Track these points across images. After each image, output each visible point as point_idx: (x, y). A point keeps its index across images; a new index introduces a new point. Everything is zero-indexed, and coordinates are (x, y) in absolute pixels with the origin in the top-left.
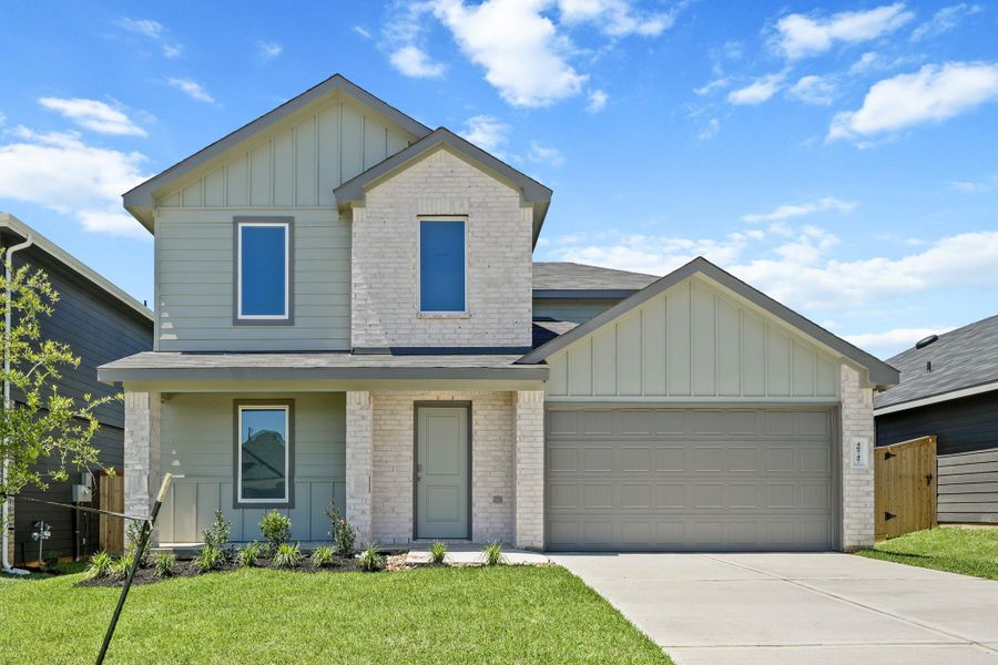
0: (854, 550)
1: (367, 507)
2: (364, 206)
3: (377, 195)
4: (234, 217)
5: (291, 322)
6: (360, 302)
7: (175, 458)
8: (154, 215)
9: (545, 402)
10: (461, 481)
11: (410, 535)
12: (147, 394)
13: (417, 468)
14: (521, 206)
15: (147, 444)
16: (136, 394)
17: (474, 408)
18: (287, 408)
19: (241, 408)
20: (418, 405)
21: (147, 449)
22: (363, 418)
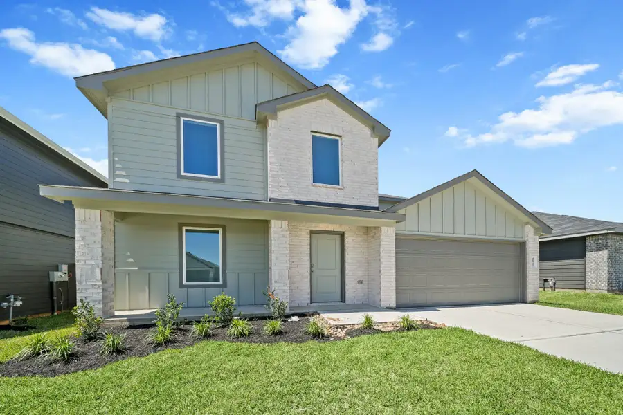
0: (533, 302)
1: (287, 288)
2: (276, 120)
3: (284, 115)
4: (177, 113)
5: (222, 180)
6: (274, 173)
7: (129, 257)
8: (108, 100)
9: (396, 234)
10: (337, 272)
11: (309, 302)
12: (98, 212)
13: (311, 266)
14: (371, 136)
15: (100, 246)
16: (87, 210)
17: (346, 236)
18: (220, 230)
19: (184, 229)
20: (312, 232)
21: (100, 250)
22: (284, 236)
